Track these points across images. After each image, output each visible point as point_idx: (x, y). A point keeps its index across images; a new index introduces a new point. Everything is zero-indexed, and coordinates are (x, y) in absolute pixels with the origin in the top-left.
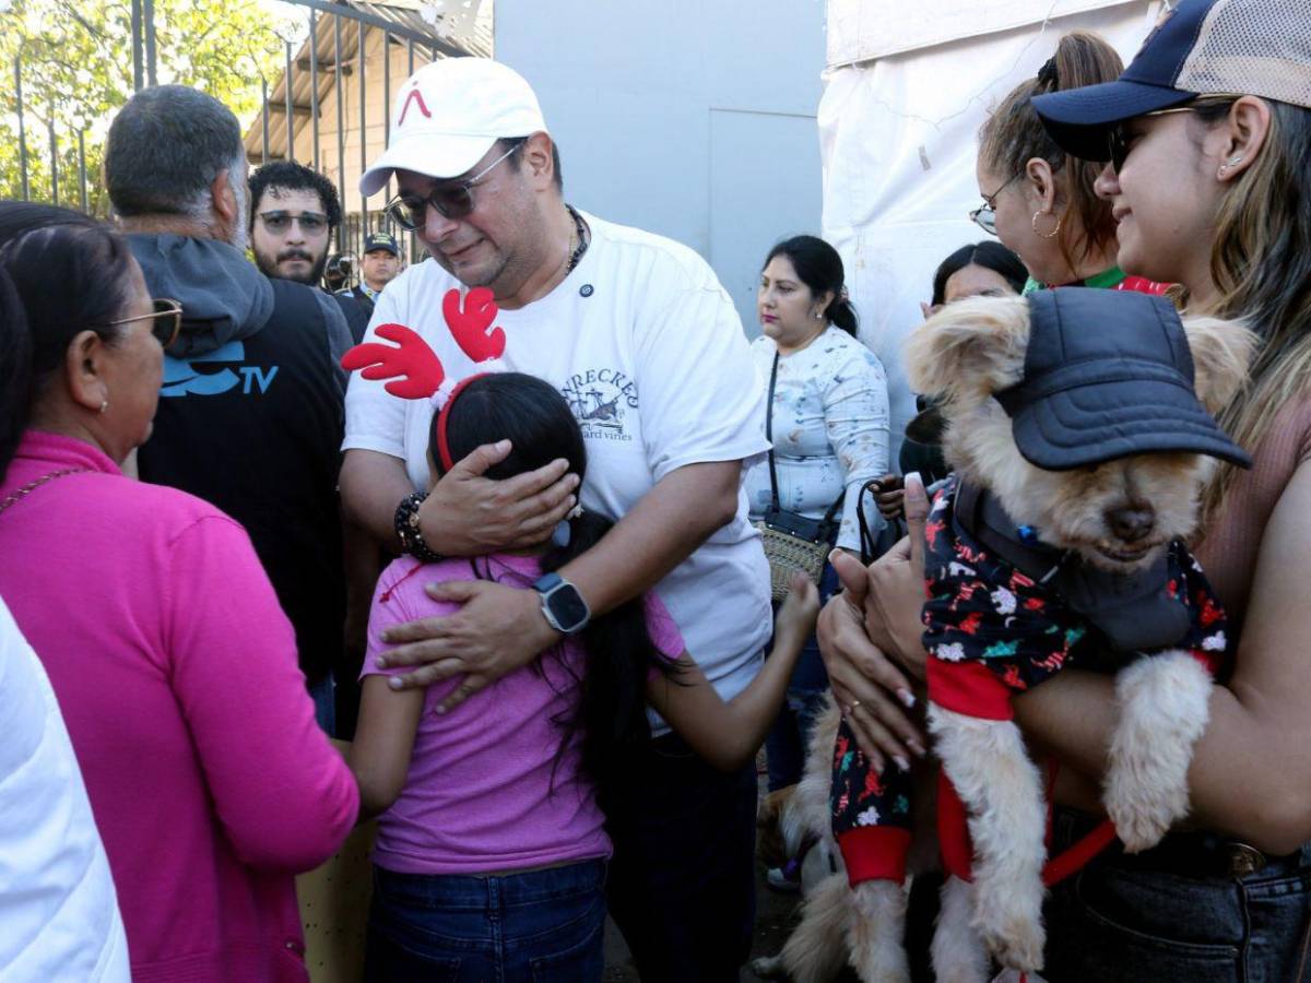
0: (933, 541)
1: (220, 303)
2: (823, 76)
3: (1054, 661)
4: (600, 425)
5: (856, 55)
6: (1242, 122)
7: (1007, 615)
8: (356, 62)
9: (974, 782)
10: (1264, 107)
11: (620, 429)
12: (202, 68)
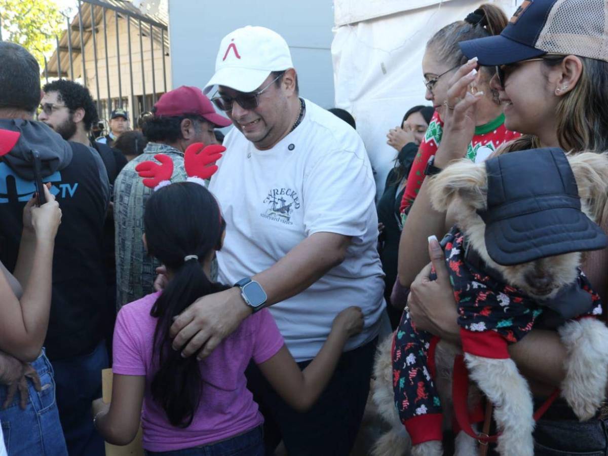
0: (458, 271)
1: (52, 152)
2: (333, 30)
3: (529, 327)
4: (280, 215)
5: (348, 20)
6: (568, 66)
7: (505, 306)
8: (101, 26)
9: (497, 391)
10: (579, 61)
11: (288, 219)
12: (24, 30)
